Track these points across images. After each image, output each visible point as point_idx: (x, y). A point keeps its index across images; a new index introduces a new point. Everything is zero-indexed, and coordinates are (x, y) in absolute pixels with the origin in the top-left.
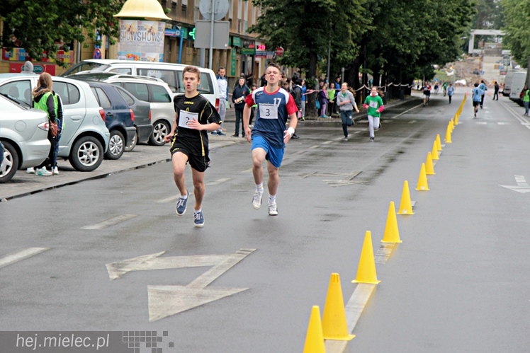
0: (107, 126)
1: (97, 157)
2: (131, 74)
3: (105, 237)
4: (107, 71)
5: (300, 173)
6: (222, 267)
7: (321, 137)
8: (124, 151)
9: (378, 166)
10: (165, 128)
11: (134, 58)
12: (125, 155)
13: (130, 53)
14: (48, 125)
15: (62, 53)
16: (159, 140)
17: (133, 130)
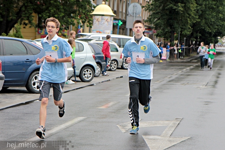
1: (91, 76)
2: (99, 39)
3: (110, 112)
4: (89, 38)
5: (182, 83)
6: (172, 126)
7: (180, 67)
9: (213, 80)
10: (116, 63)
11: (100, 32)
12: (100, 75)
13: (98, 30)
15: (64, 31)
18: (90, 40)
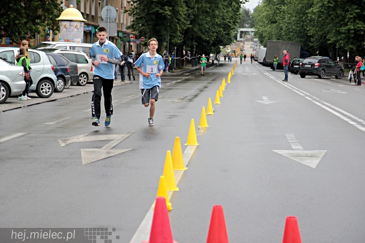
0: (55, 74)
1: (50, 90)
2: (66, 49)
3: (57, 127)
4: (54, 48)
6: (119, 140)
7: (165, 81)
8: (64, 88)
9: (195, 93)
10: (85, 76)
11: (68, 41)
12: (65, 90)
13: (66, 38)
14: (24, 73)
15: (29, 40)
16: (82, 83)
17: (69, 77)
18: (54, 50)
